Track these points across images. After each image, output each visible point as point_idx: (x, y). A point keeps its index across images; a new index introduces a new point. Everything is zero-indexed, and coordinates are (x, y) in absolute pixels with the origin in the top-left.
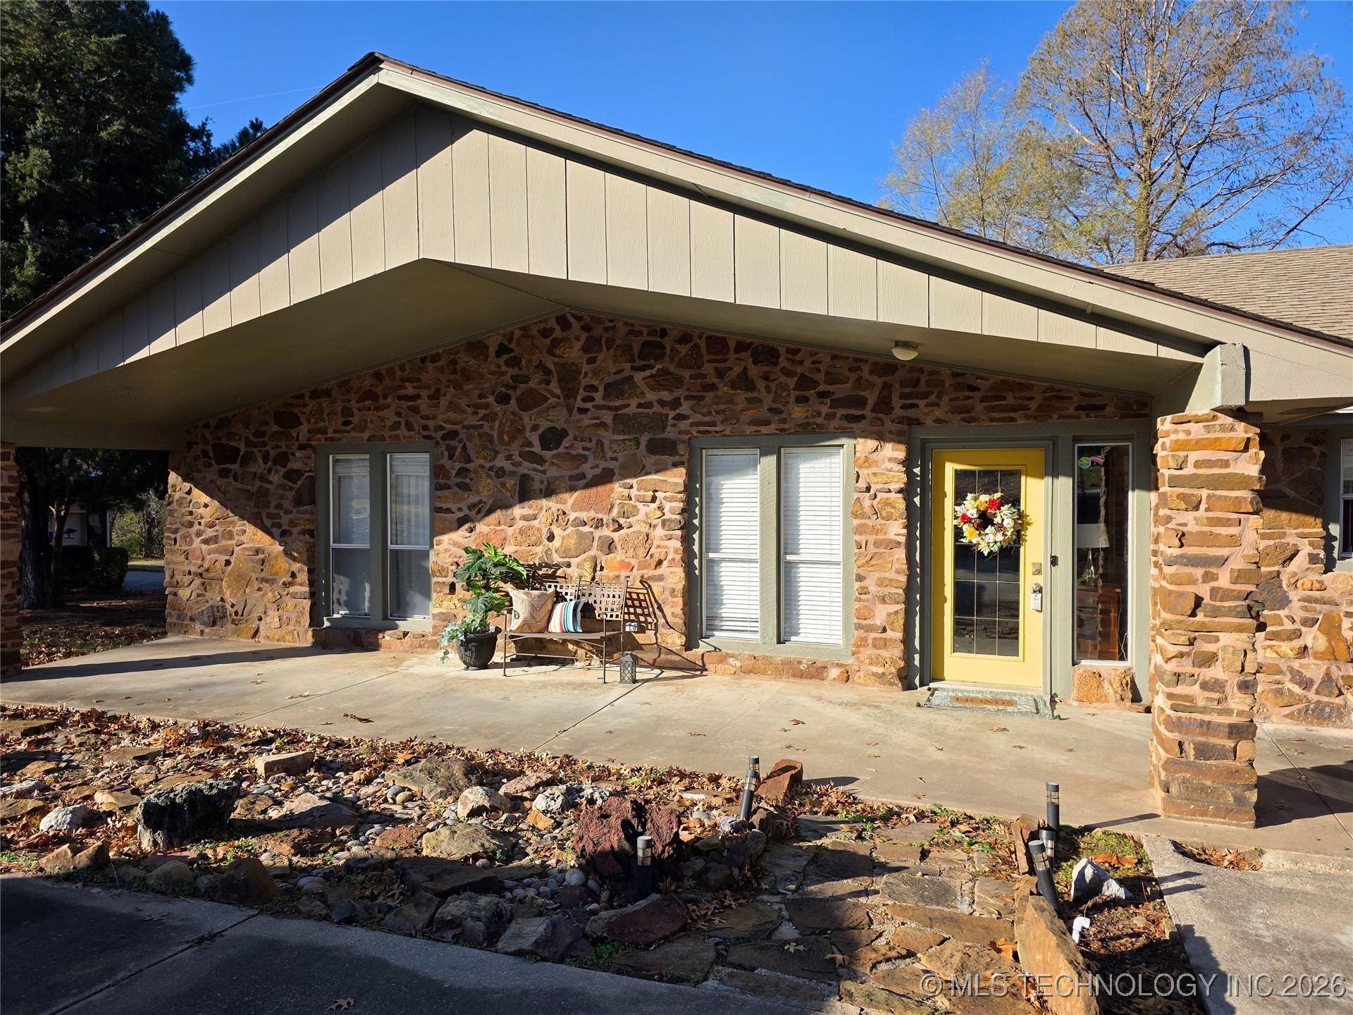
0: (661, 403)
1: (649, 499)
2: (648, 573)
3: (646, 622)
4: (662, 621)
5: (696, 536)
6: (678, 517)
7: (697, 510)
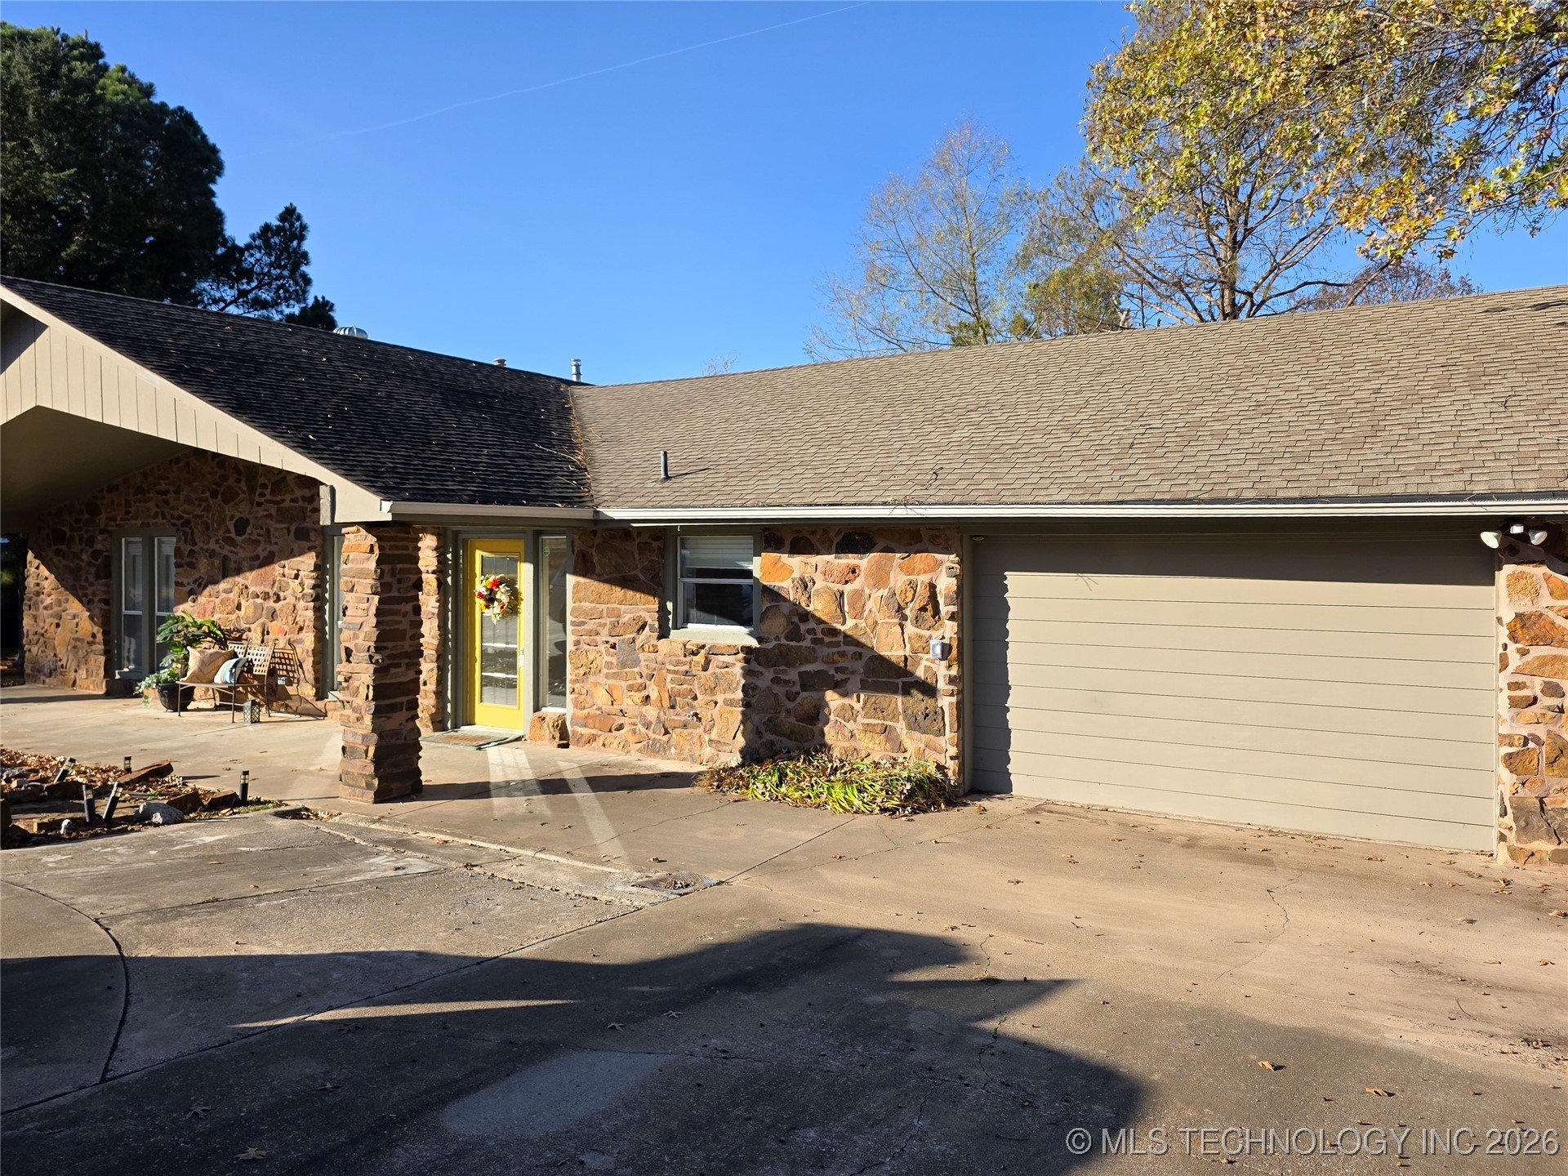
0: (304, 498)
1: (293, 576)
2: (294, 637)
3: (293, 677)
4: (302, 676)
5: (327, 607)
6: (311, 591)
7: (328, 586)
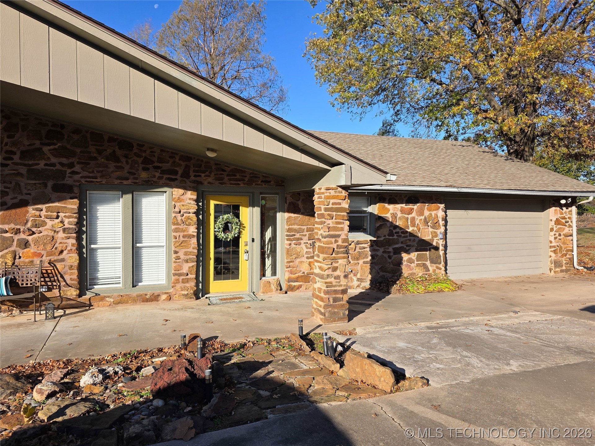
0: (62, 164)
1: (55, 217)
2: (53, 258)
3: (52, 285)
4: (63, 283)
5: (84, 236)
6: (74, 226)
7: (85, 223)
